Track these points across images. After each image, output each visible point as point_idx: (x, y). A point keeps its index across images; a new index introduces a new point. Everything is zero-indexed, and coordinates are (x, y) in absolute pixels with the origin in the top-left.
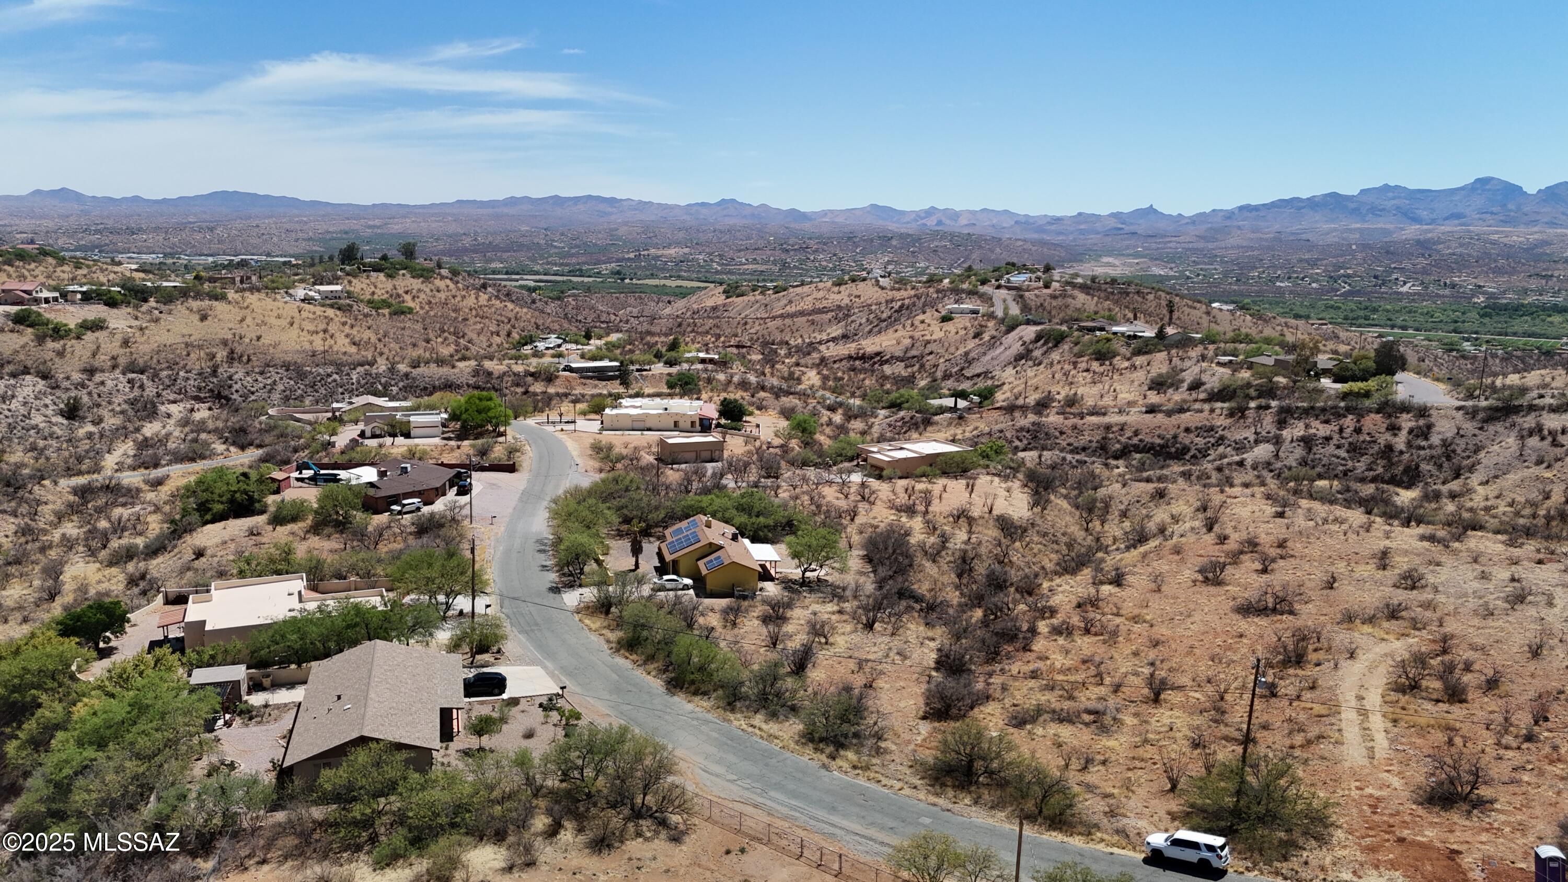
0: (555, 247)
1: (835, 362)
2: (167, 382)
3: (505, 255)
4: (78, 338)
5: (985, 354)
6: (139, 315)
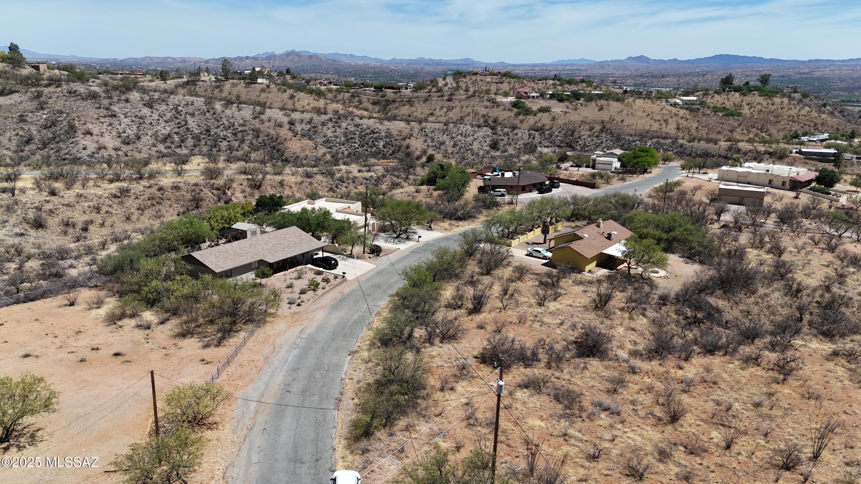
2: (547, 136)
4: (535, 115)
6: (570, 106)
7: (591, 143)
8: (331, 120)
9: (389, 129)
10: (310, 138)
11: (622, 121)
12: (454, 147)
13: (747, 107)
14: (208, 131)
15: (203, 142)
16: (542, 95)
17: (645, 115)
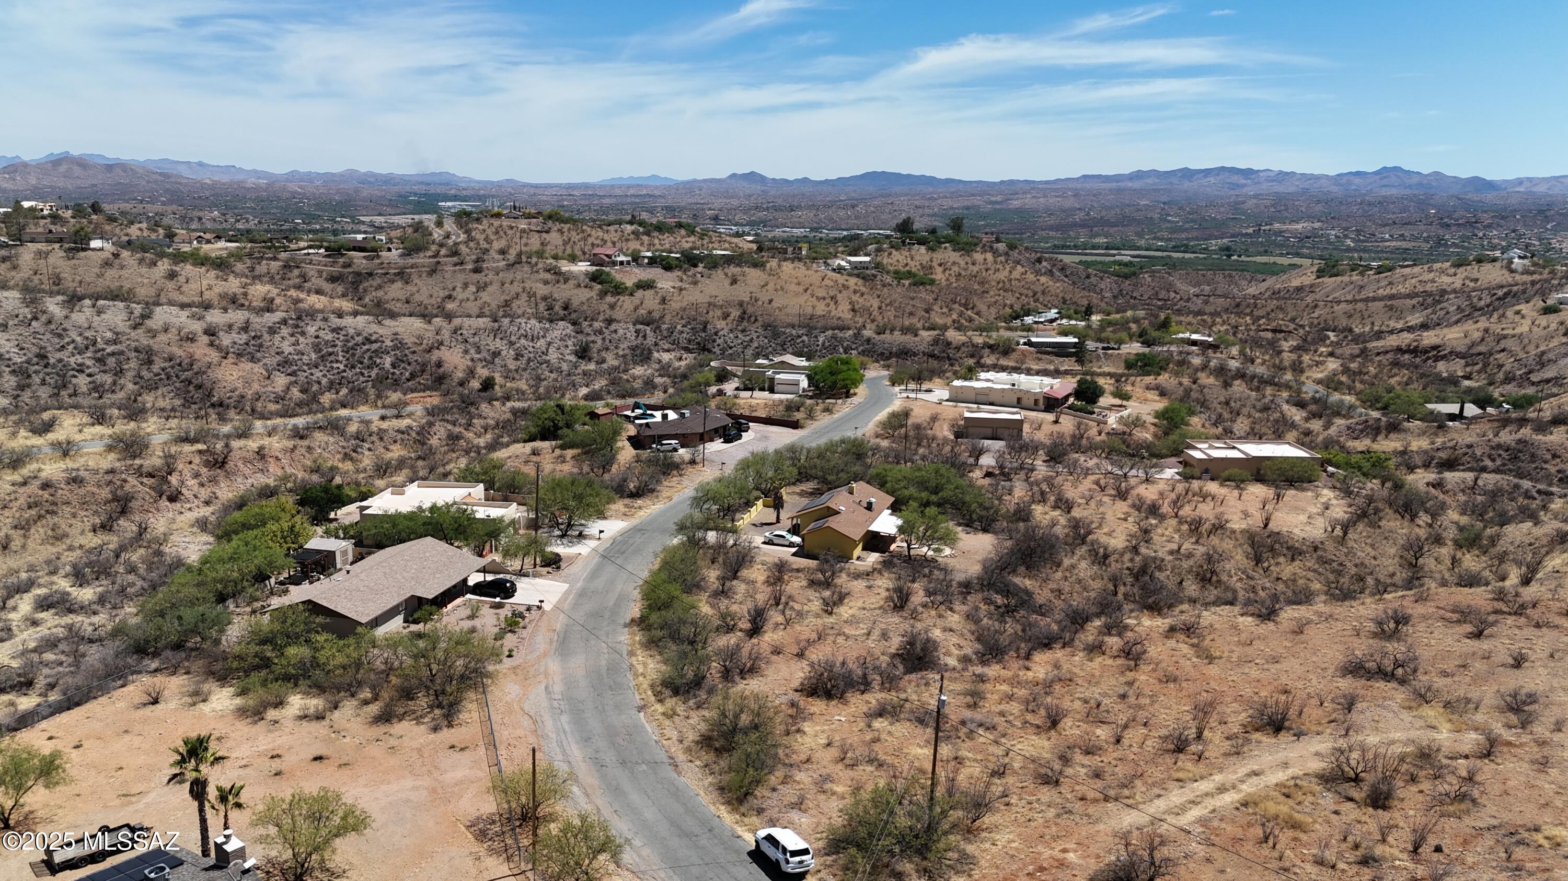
0: (1169, 221)
2: (665, 333)
3: (1112, 230)
4: (632, 294)
6: (685, 277)
7: (736, 342)
8: (284, 322)
9: (397, 333)
10: (253, 359)
11: (771, 301)
13: (939, 270)
14: (42, 356)
15: (36, 379)
16: (636, 260)
17: (801, 289)
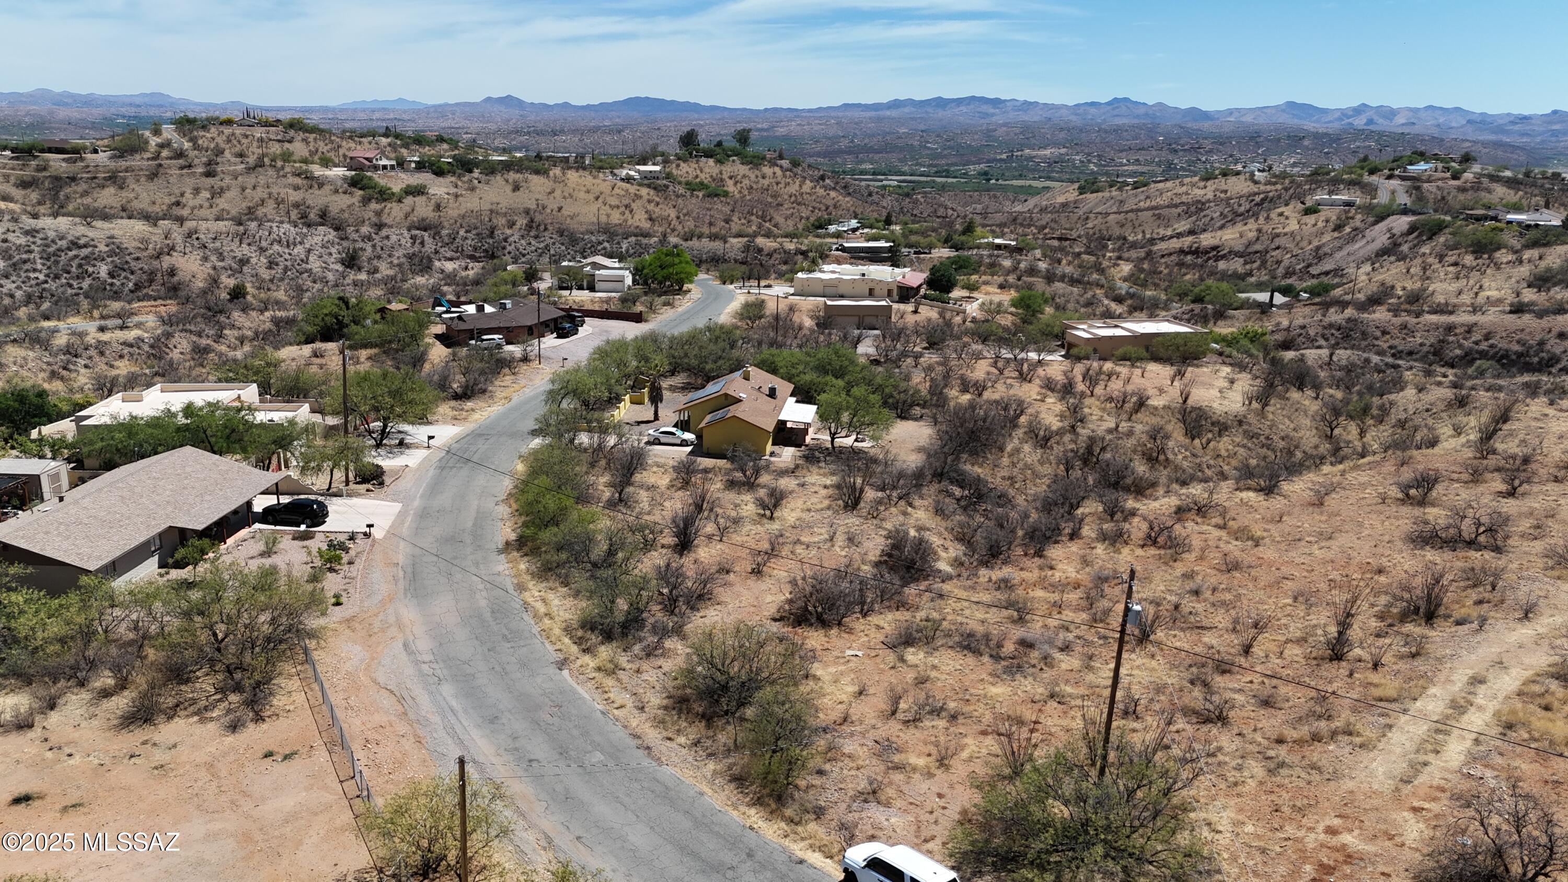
0: (929, 148)
1: (1163, 256)
2: (447, 240)
3: (877, 157)
4: (400, 201)
5: (1340, 248)
6: (459, 183)
7: (529, 249)
9: (112, 237)
11: (560, 209)
12: (270, 268)
13: (731, 183)
16: (401, 164)
17: (591, 197)
